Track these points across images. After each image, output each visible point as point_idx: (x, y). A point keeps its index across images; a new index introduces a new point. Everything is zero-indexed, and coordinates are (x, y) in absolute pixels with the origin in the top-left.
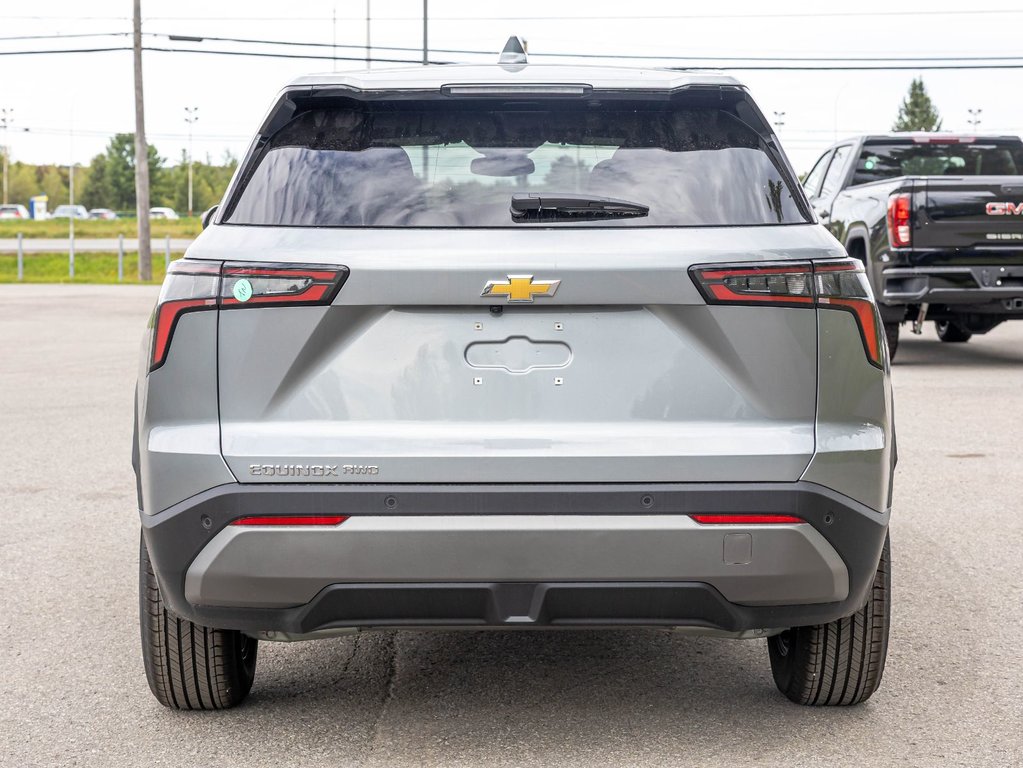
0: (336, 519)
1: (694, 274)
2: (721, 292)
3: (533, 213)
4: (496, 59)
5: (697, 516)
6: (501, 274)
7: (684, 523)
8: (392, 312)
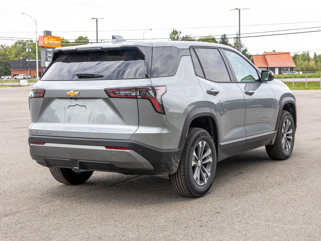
0: (43, 143)
1: (106, 91)
2: (112, 95)
3: (82, 77)
4: (110, 41)
5: (107, 147)
6: (69, 91)
7: (103, 148)
8: (57, 99)
